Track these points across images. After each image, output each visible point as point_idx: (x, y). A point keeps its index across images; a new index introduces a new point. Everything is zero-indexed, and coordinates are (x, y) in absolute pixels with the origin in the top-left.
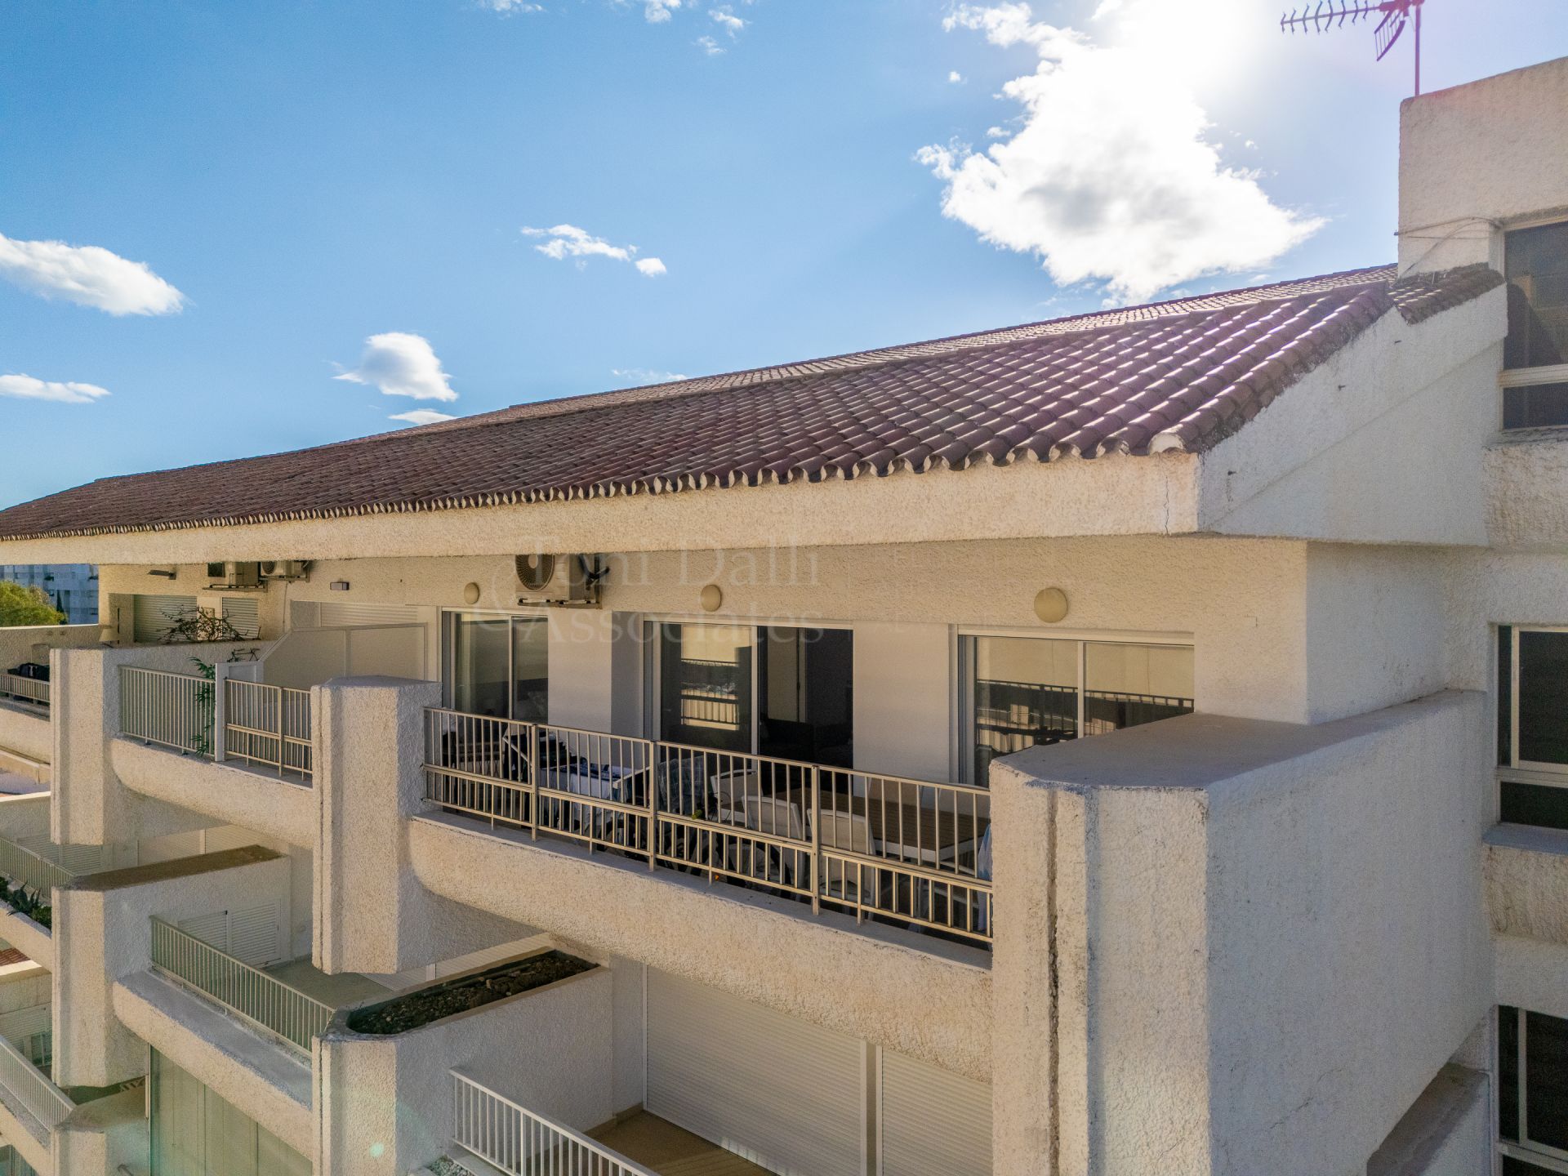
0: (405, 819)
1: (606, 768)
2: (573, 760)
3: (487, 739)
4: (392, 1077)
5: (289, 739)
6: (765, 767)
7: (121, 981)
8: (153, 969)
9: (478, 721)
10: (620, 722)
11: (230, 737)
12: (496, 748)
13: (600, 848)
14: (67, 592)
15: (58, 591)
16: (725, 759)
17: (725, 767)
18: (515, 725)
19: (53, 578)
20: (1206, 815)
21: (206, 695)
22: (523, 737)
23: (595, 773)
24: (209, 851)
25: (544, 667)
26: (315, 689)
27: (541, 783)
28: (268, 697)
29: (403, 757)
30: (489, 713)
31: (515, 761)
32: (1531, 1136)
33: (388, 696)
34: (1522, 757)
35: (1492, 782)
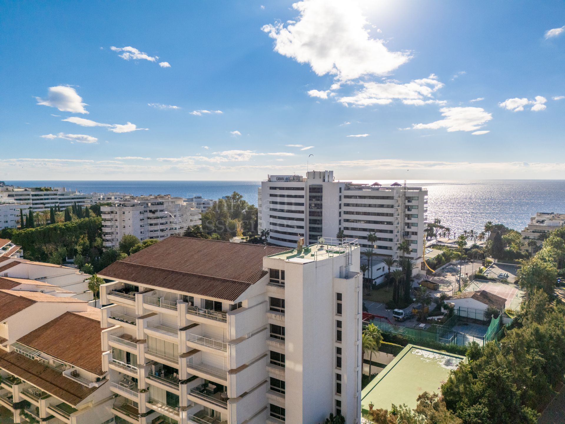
0: (186, 314)
4: (185, 334)
5: (172, 306)
7: (145, 328)
27: (198, 312)
31: (195, 310)
32: (271, 333)
34: (271, 305)
35: (269, 307)
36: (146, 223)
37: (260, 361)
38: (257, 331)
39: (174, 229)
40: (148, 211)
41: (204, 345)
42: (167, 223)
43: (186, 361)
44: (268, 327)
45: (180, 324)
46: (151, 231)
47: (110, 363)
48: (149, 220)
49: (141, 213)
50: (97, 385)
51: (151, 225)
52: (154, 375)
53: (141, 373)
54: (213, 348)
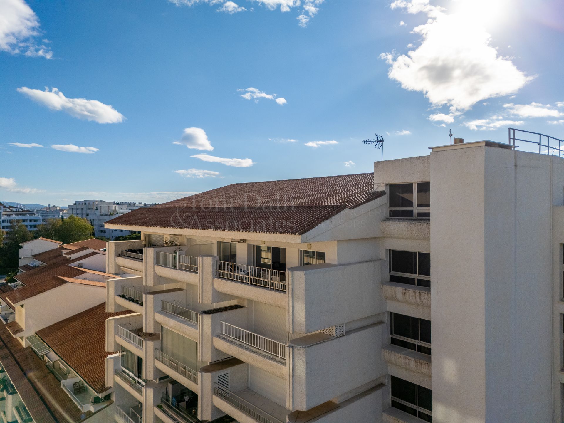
0: (213, 279)
1: (245, 271)
2: (240, 269)
3: (226, 266)
4: (211, 320)
5: (192, 266)
6: (273, 271)
7: (157, 312)
8: (162, 310)
9: (223, 262)
10: (249, 263)
11: (180, 265)
12: (227, 268)
13: (243, 282)
14: (93, 220)
15: (91, 219)
16: (264, 269)
17: (264, 271)
18: (230, 263)
19: (89, 215)
20: (305, 274)
21: (175, 257)
22: (232, 265)
23: (243, 272)
24: (166, 289)
25: (236, 252)
26: (199, 257)
27: (234, 272)
28: (186, 258)
29: (213, 268)
30: (226, 261)
31: (230, 270)
32: (394, 333)
33: (210, 259)
34: (392, 271)
35: (387, 275)
37: (369, 397)
38: (359, 325)
41: (243, 347)
43: (212, 379)
44: (387, 319)
45: (202, 299)
47: (117, 373)
50: (92, 409)
52: (170, 404)
53: (148, 396)
54: (260, 354)
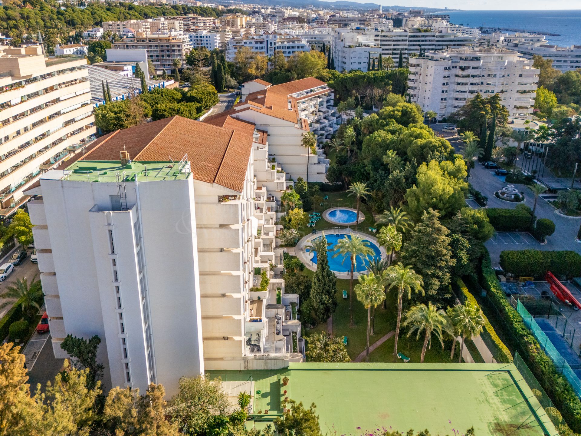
36: (453, 81)
39: (490, 91)
40: (458, 67)
42: (482, 83)
46: (458, 92)
48: (457, 78)
49: (445, 69)
51: (459, 84)
